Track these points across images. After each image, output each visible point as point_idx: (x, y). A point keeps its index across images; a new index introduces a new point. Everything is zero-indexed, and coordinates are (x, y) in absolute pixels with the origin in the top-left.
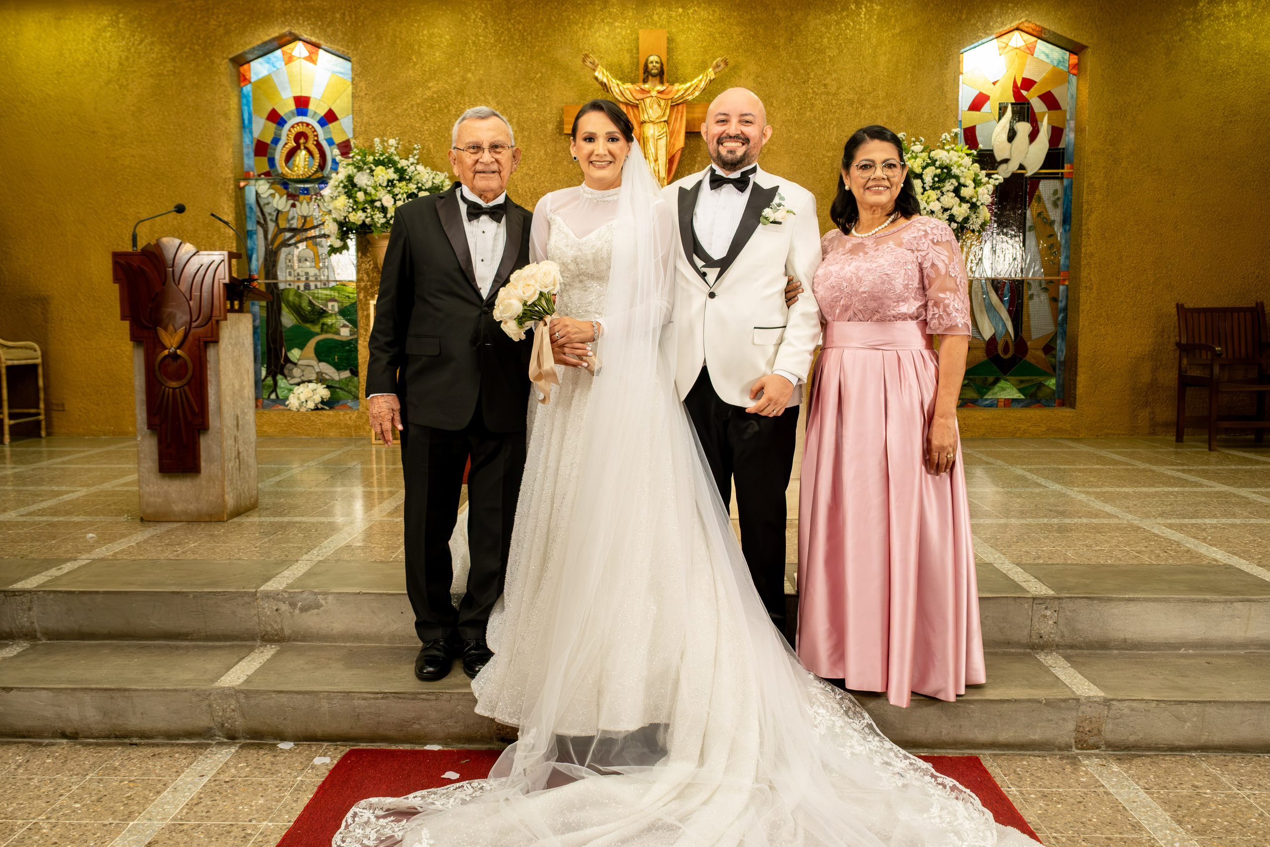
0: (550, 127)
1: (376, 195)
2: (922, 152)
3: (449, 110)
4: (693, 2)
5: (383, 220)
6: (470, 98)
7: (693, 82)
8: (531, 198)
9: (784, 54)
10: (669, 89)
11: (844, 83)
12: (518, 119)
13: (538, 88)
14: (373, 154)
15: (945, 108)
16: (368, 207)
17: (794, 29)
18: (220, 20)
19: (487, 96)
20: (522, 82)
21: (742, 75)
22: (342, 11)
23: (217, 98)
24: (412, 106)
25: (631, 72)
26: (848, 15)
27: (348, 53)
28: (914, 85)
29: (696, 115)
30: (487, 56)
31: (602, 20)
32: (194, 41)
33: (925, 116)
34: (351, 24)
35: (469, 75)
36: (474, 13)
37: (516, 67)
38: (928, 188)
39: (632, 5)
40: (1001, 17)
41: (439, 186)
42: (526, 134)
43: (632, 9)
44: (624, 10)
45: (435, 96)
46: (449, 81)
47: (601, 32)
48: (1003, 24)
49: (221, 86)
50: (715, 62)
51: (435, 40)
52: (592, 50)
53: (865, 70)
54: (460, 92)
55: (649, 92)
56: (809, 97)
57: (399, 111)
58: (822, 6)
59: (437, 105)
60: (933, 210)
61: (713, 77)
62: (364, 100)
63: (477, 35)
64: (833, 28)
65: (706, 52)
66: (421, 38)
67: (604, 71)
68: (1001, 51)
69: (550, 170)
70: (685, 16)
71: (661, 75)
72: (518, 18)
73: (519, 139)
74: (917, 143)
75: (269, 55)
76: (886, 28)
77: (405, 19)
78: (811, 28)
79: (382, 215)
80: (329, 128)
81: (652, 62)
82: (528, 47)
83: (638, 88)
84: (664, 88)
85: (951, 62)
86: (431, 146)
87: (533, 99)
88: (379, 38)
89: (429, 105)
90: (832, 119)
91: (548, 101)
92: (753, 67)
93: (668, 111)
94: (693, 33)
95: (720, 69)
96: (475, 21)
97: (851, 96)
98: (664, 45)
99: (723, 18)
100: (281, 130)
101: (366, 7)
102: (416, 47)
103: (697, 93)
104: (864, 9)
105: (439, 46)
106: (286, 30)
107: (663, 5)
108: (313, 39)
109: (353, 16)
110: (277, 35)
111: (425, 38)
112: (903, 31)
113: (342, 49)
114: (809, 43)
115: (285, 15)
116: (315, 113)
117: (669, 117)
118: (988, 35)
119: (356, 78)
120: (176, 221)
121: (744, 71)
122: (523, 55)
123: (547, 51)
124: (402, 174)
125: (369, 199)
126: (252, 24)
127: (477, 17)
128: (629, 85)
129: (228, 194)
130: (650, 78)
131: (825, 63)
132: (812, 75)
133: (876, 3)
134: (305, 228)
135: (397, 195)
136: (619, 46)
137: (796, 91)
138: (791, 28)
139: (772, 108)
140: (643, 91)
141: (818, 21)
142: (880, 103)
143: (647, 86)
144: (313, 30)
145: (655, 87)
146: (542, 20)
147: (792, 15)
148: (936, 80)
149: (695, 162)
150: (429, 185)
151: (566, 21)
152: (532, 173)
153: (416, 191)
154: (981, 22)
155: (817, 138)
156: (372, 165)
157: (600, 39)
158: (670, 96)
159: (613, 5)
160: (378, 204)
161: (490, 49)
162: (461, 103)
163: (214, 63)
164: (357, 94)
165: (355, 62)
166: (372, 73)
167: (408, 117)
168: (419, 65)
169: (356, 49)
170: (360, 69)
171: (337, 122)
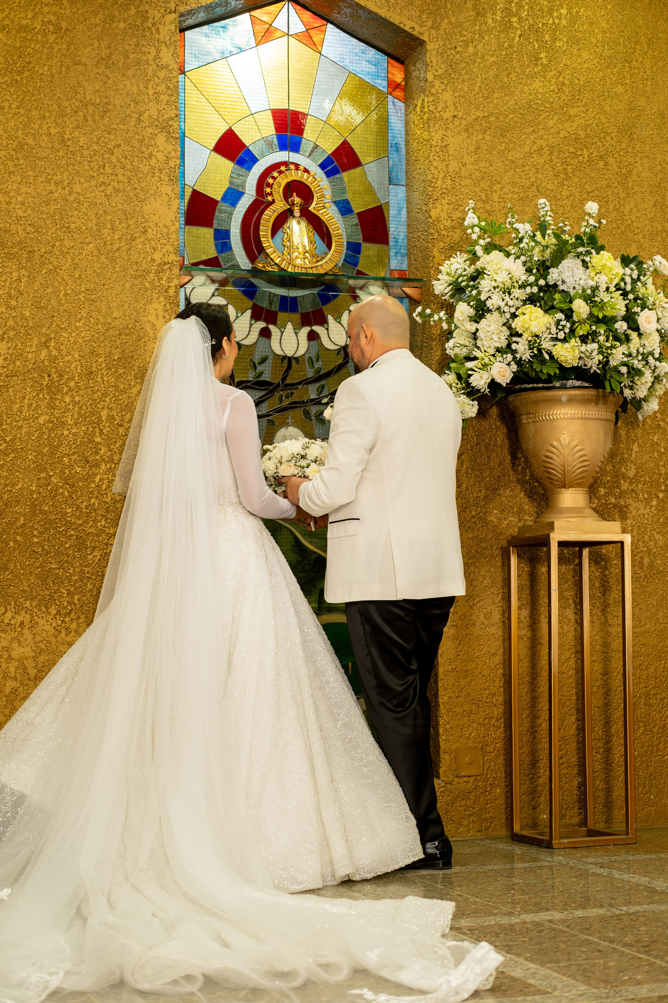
23: (151, 92)
59: (585, 151)
80: (343, 180)
100: (247, 175)
102: (547, 38)
105: (589, 40)
111: (564, 22)
113: (413, 24)
116: (315, 148)
120: (44, 353)
129: (167, 297)
134: (288, 381)
163: (147, 19)
164: (437, 115)
165: (434, 53)
166: (466, 77)
167: (534, 171)
168: (554, 72)
169: (436, 26)
170: (443, 66)
171: (357, 171)
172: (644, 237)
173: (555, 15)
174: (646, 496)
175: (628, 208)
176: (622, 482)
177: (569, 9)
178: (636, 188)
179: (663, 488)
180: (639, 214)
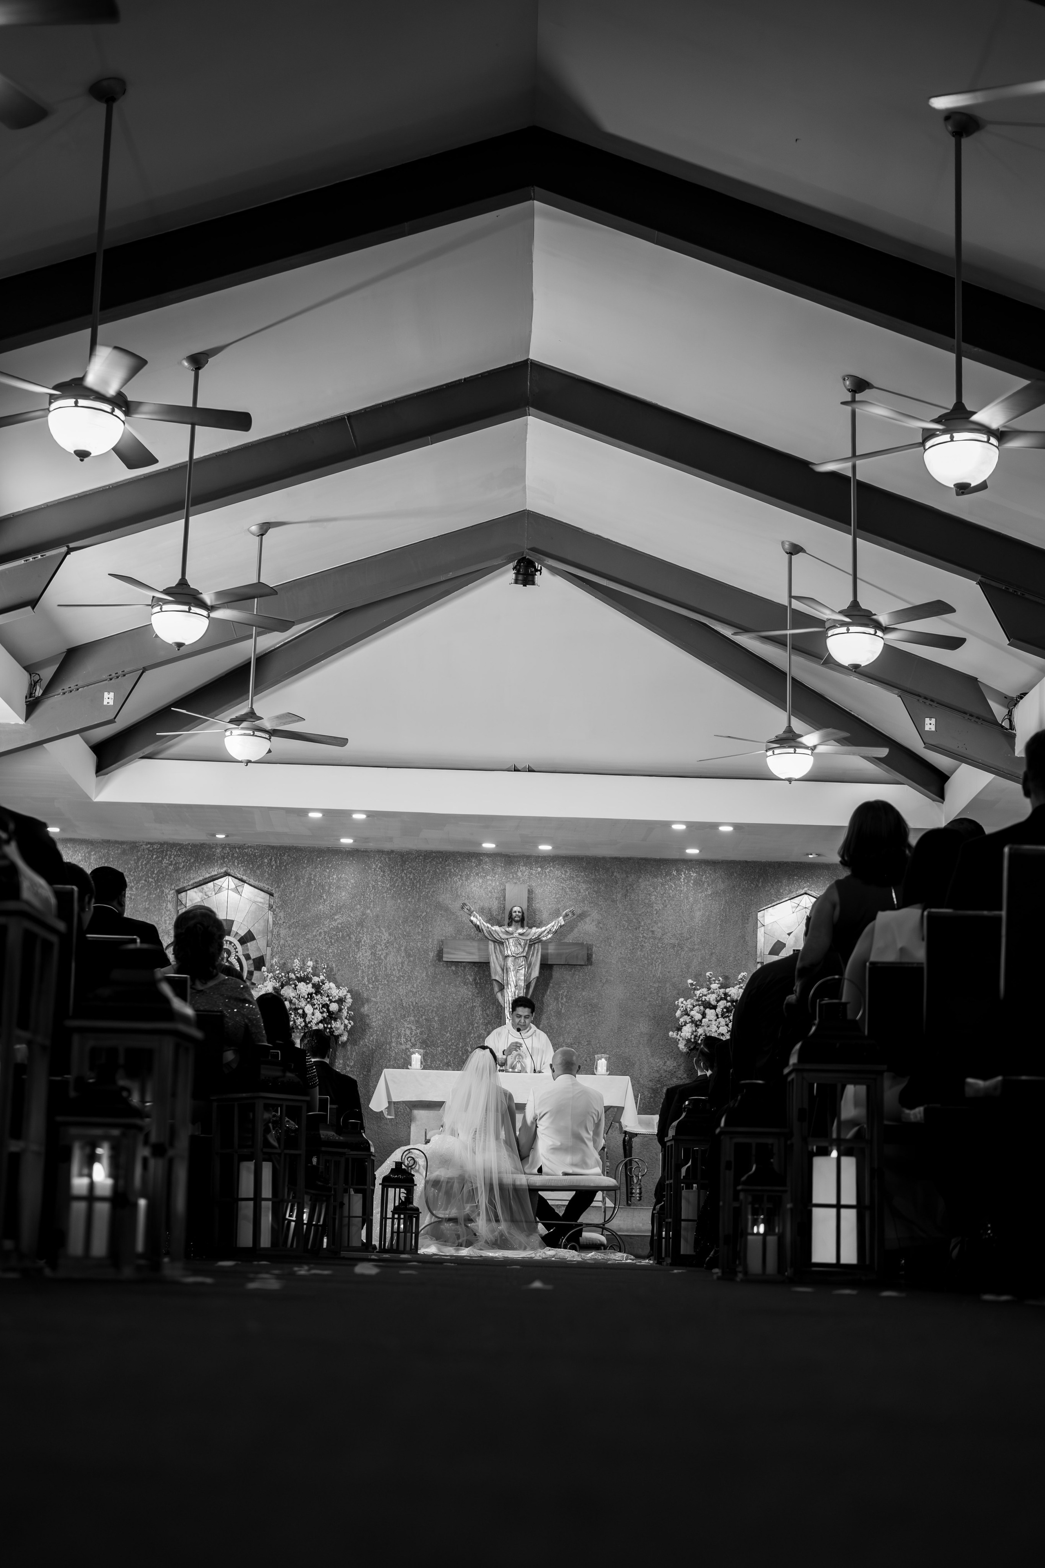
0: (431, 954)
1: (299, 1005)
2: (720, 988)
3: (350, 938)
4: (549, 864)
5: (303, 1024)
6: (368, 929)
7: (547, 927)
8: (413, 1010)
9: (620, 906)
10: (528, 931)
11: (667, 930)
12: (406, 948)
13: (423, 924)
14: (293, 971)
15: (746, 953)
16: (293, 1013)
17: (629, 888)
18: (172, 859)
19: (382, 928)
20: (411, 919)
21: (587, 921)
22: (270, 857)
24: (321, 933)
25: (499, 915)
26: (671, 879)
27: (272, 890)
28: (722, 935)
29: (549, 951)
30: (383, 897)
31: (477, 874)
32: (150, 875)
33: (731, 958)
34: (277, 867)
35: (369, 911)
36: (375, 864)
37: (407, 906)
38: (720, 1016)
39: (501, 863)
40: (788, 886)
41: (343, 998)
42: (412, 959)
43: (501, 866)
44: (495, 867)
45: (340, 926)
46: (352, 915)
47: (476, 883)
48: (790, 892)
49: (168, 911)
50: (565, 912)
51: (342, 883)
52: (468, 897)
53: (684, 921)
54: (361, 924)
55: (512, 934)
56: (640, 940)
57: (310, 936)
58: (651, 872)
60: (722, 1032)
61: (563, 923)
62: (282, 926)
63: (376, 881)
64: (659, 888)
65: (558, 902)
66: (331, 881)
67: (478, 916)
68: (794, 909)
69: (429, 989)
70: (542, 874)
71: (522, 922)
72: (410, 869)
73: (406, 963)
74: (717, 982)
75: (203, 886)
76: (700, 890)
77: (319, 866)
78: (642, 887)
79: (302, 1020)
80: (247, 945)
81: (515, 912)
82: (417, 892)
83: (503, 930)
84: (525, 931)
85: (751, 918)
86: (334, 965)
87: (418, 932)
88: (297, 880)
89: (334, 933)
90: (657, 958)
91: (430, 935)
92: (595, 915)
93: (526, 949)
94: (549, 887)
95: (569, 917)
96: (375, 870)
97: (672, 941)
98: (525, 895)
99: (573, 877)
101: (289, 855)
102: (327, 888)
103: (550, 936)
104: (683, 875)
105: (346, 888)
106: (223, 870)
107: (525, 865)
108: (245, 878)
109: (278, 862)
110: (216, 873)
111: (335, 881)
112: (714, 893)
113: (267, 887)
114: (640, 899)
115: (223, 858)
116: (237, 933)
117: (528, 953)
118: (779, 899)
119: (277, 909)
121: (589, 918)
122: (413, 898)
123: (431, 895)
124: (318, 988)
125: (294, 1007)
126: (197, 864)
127: (377, 866)
128: (496, 928)
130: (514, 923)
131: (652, 914)
132: (642, 924)
133: (692, 871)
135: (315, 1005)
136: (490, 894)
137: (630, 935)
138: (626, 887)
139: (611, 948)
140: (507, 933)
141: (647, 883)
142: (696, 947)
143: (510, 929)
144: (245, 870)
145: (517, 930)
146: (429, 871)
147: (627, 877)
148: (739, 931)
149: (548, 987)
150: (337, 998)
151: (448, 874)
152: (414, 991)
153: (328, 1003)
154: (773, 889)
155: (646, 972)
156: (296, 981)
157: (475, 888)
158: (528, 938)
159: (486, 862)
160: (300, 1011)
161: (386, 892)
162: (360, 933)
163: (163, 893)
164: (276, 922)
165: (277, 897)
166: (290, 906)
167: (317, 942)
168: (329, 901)
169: (278, 887)
170: (280, 902)
171: (255, 941)
172: (365, 967)
173: (331, 878)
174: (358, 1073)
175: (358, 956)
176: (347, 1067)
177: (337, 876)
178: (363, 947)
179: (366, 1070)
180: (364, 958)
